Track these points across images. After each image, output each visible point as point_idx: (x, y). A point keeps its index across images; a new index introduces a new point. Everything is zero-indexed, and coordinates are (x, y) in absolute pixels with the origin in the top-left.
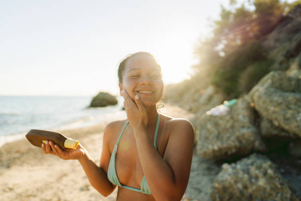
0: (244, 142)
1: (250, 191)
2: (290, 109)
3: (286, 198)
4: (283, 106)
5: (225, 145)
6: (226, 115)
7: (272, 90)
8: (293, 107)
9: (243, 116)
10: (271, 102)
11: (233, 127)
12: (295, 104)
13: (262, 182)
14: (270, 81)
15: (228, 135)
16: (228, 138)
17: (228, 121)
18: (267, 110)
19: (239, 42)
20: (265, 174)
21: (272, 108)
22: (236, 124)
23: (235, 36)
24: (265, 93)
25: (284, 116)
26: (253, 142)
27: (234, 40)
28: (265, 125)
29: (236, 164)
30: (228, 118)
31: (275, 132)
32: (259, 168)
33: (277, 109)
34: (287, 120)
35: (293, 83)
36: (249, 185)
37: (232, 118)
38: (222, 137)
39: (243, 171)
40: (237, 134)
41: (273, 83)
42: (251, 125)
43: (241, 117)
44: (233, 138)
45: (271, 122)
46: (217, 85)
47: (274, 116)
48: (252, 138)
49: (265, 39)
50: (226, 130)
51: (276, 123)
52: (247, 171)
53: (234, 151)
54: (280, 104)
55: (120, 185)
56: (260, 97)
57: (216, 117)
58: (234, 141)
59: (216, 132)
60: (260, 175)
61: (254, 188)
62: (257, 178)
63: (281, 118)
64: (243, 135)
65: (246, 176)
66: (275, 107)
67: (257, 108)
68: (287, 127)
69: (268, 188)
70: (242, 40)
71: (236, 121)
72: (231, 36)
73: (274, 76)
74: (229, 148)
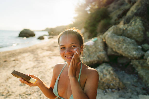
0: (100, 58)
1: (103, 80)
2: (120, 43)
3: (117, 82)
4: (118, 42)
5: (92, 60)
6: (93, 46)
7: (113, 34)
8: (121, 43)
9: (100, 46)
10: (113, 40)
11: (96, 51)
12: (122, 41)
13: (108, 77)
14: (112, 30)
15: (93, 55)
16: (94, 56)
17: (94, 49)
18: (111, 44)
19: (96, 7)
20: (110, 73)
21: (113, 43)
22: (97, 50)
23: (95, 4)
24: (111, 36)
25: (118, 47)
26: (104, 58)
27: (95, 6)
28: (109, 50)
29: (97, 69)
30: (94, 47)
31: (113, 53)
32: (107, 70)
33: (115, 44)
34: (119, 48)
35: (121, 31)
36: (103, 78)
37: (95, 47)
38: (91, 56)
39: (100, 72)
40: (98, 54)
41: (114, 31)
42: (103, 51)
43: (99, 47)
44: (96, 56)
45: (112, 49)
46: (86, 28)
47: (114, 47)
48: (104, 56)
49: (109, 7)
50: (93, 52)
51: (114, 50)
52: (102, 72)
53: (96, 62)
54: (116, 41)
55: (59, 97)
56: (108, 38)
57: (88, 46)
58: (96, 58)
59: (88, 53)
60: (108, 73)
61: (105, 79)
62: (106, 75)
63: (116, 48)
64: (100, 55)
65: (102, 74)
66: (114, 42)
67: (107, 42)
68: (118, 52)
69: (110, 79)
70: (98, 6)
71: (97, 48)
72: (93, 4)
73: (114, 28)
74: (94, 61)
